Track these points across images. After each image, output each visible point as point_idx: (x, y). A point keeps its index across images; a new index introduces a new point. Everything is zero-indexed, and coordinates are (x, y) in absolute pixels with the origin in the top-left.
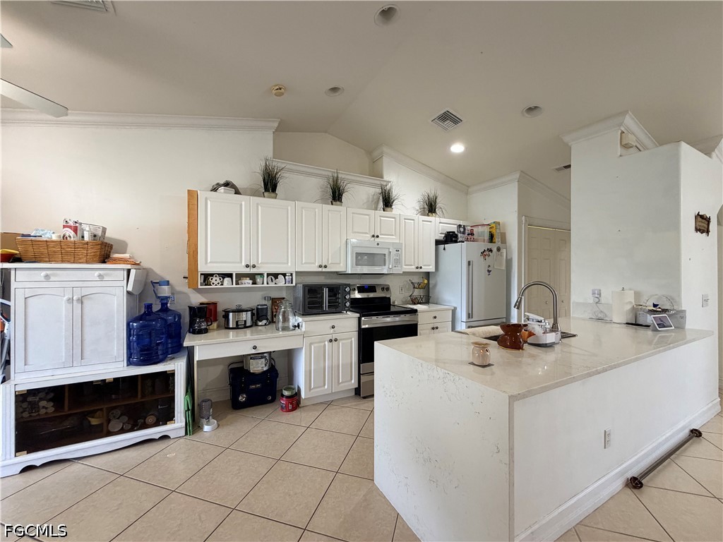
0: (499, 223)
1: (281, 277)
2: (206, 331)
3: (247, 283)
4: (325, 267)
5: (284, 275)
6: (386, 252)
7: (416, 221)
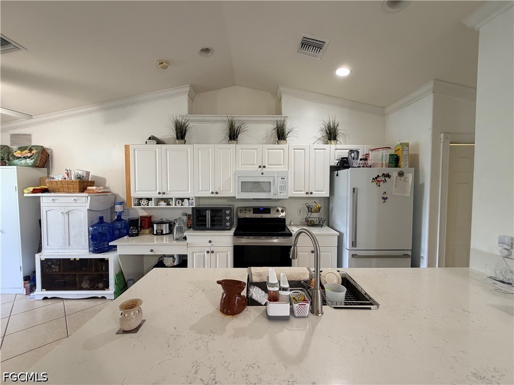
0: (407, 145)
1: (186, 201)
2: (137, 235)
3: (163, 204)
4: (217, 193)
5: (189, 199)
6: (271, 180)
7: (307, 151)
